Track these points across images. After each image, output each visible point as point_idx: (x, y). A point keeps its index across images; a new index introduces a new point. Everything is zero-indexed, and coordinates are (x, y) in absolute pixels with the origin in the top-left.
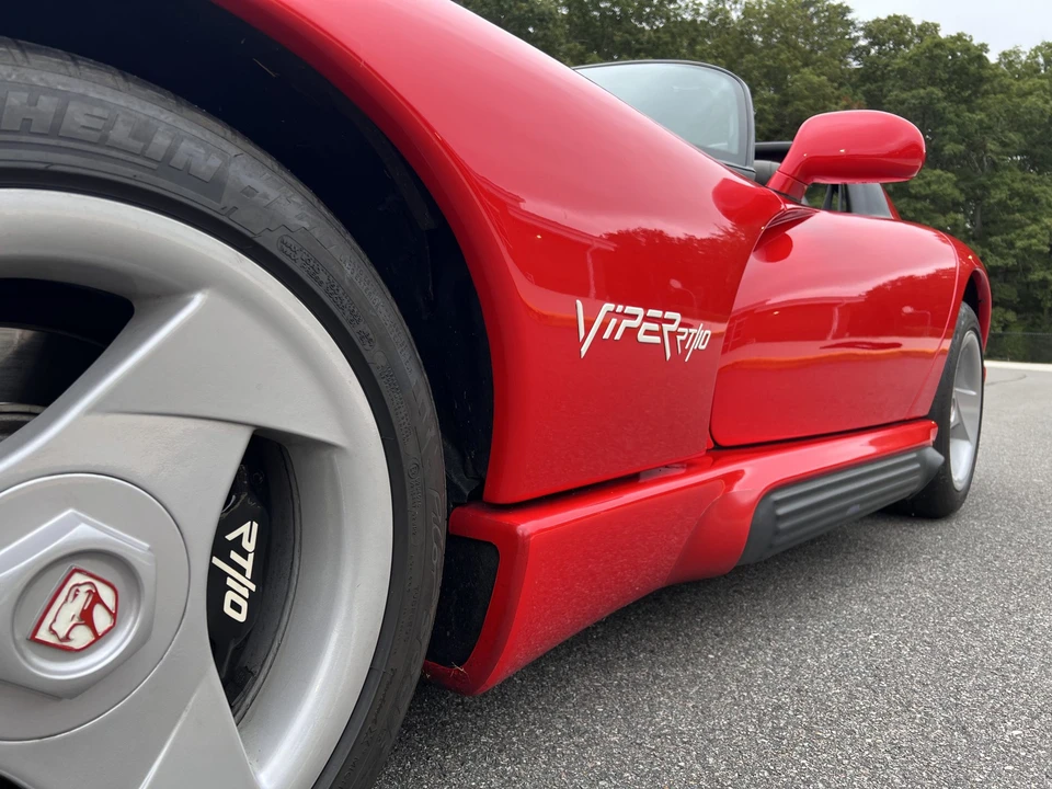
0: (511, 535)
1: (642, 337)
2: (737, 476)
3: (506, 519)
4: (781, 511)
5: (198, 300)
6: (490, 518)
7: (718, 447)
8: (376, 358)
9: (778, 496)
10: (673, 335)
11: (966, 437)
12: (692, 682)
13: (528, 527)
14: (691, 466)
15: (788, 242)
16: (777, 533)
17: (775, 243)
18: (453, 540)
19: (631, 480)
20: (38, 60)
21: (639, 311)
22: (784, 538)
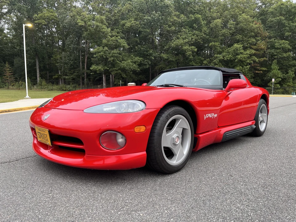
0: (199, 137)
1: (210, 117)
2: (221, 130)
3: (198, 135)
4: (227, 135)
5: (181, 120)
6: (196, 135)
7: (218, 127)
8: (190, 122)
9: (226, 133)
10: (213, 116)
11: (264, 122)
12: (216, 154)
13: (200, 136)
14: (215, 130)
15: (229, 97)
16: (227, 137)
17: (227, 98)
18: (194, 137)
19: (208, 132)
20: (175, 107)
21: (209, 114)
22: (228, 138)
